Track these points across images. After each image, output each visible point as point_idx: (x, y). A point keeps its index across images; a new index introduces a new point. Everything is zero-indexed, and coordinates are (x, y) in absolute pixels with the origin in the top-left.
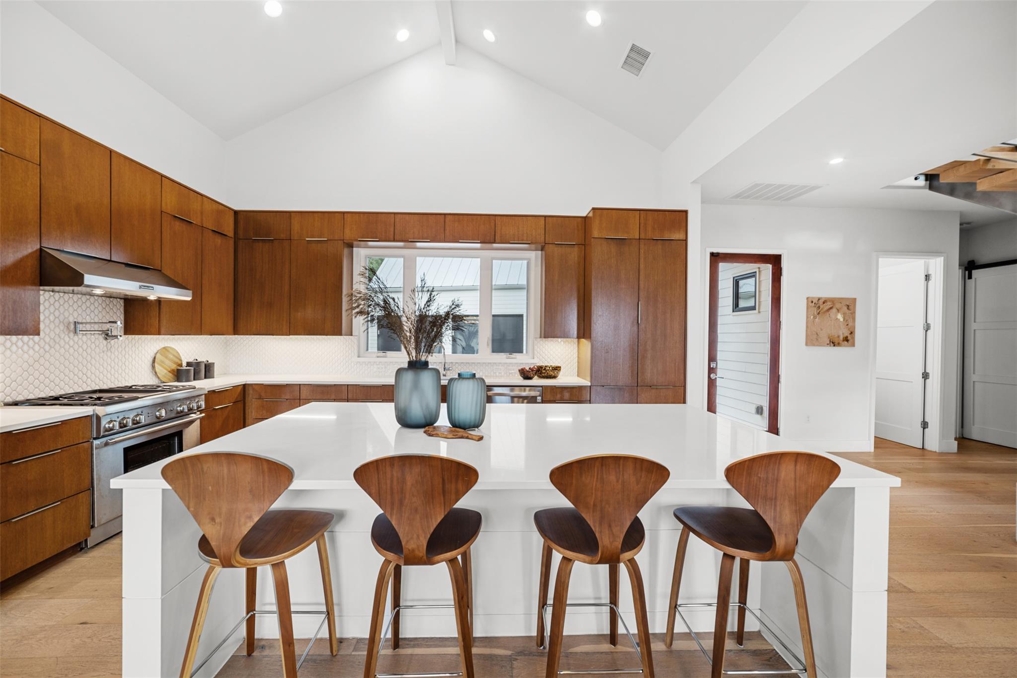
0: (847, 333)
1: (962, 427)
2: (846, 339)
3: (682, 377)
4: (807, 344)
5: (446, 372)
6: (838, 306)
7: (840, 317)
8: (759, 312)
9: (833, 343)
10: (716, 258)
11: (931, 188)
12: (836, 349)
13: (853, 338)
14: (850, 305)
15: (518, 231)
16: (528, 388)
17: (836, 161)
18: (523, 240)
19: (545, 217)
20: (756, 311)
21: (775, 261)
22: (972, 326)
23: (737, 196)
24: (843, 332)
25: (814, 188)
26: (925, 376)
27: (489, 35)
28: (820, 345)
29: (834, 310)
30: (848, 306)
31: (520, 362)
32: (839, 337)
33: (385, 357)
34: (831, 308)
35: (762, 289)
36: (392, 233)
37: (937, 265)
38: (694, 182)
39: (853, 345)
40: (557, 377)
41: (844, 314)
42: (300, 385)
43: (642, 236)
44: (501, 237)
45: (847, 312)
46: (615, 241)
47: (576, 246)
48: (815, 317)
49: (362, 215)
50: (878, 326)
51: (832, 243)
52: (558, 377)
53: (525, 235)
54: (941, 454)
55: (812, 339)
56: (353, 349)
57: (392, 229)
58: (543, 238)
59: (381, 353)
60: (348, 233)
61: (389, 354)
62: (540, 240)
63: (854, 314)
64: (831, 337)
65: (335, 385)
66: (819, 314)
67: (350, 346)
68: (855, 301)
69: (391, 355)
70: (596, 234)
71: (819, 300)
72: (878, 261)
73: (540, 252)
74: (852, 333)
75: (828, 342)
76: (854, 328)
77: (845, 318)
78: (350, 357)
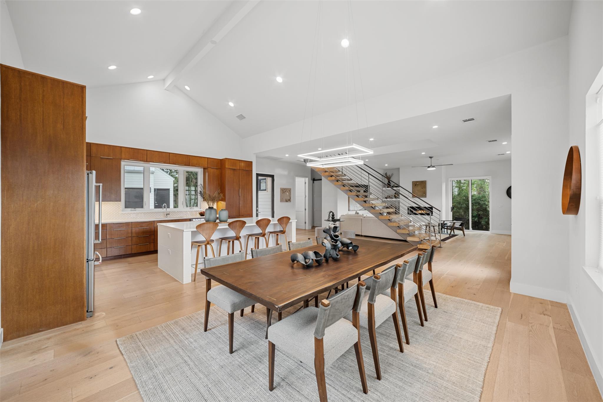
0: (289, 198)
1: (313, 223)
2: (289, 200)
3: (251, 212)
4: (280, 202)
5: (167, 216)
6: (287, 190)
7: (288, 194)
8: (267, 191)
9: (286, 201)
10: (258, 175)
11: (305, 162)
12: (287, 203)
13: (291, 200)
14: (289, 190)
15: (198, 163)
16: (199, 219)
17: (287, 155)
18: (200, 166)
19: (208, 158)
20: (266, 191)
21: (272, 176)
22: (315, 196)
24: (288, 198)
26: (305, 209)
27: (187, 88)
28: (283, 202)
29: (286, 192)
30: (289, 191)
31: (196, 210)
33: (136, 210)
34: (286, 191)
35: (268, 184)
37: (307, 179)
38: (254, 154)
39: (291, 202)
41: (289, 193)
43: (240, 169)
44: (192, 164)
46: (232, 169)
47: (218, 169)
48: (282, 194)
49: (131, 149)
50: (296, 196)
51: (286, 173)
53: (201, 164)
54: (308, 230)
55: (282, 200)
56: (119, 207)
57: (146, 157)
58: (207, 165)
59: (133, 209)
60: (123, 156)
61: (137, 209)
62: (206, 166)
63: (291, 193)
64: (285, 199)
65: (126, 223)
66: (283, 193)
67: (118, 206)
68: (291, 189)
69: (138, 210)
70: (227, 167)
71: (283, 188)
72: (295, 178)
73: (203, 169)
74: (290, 198)
75: (285, 201)
76: (291, 197)
77: (289, 194)
78: (118, 211)
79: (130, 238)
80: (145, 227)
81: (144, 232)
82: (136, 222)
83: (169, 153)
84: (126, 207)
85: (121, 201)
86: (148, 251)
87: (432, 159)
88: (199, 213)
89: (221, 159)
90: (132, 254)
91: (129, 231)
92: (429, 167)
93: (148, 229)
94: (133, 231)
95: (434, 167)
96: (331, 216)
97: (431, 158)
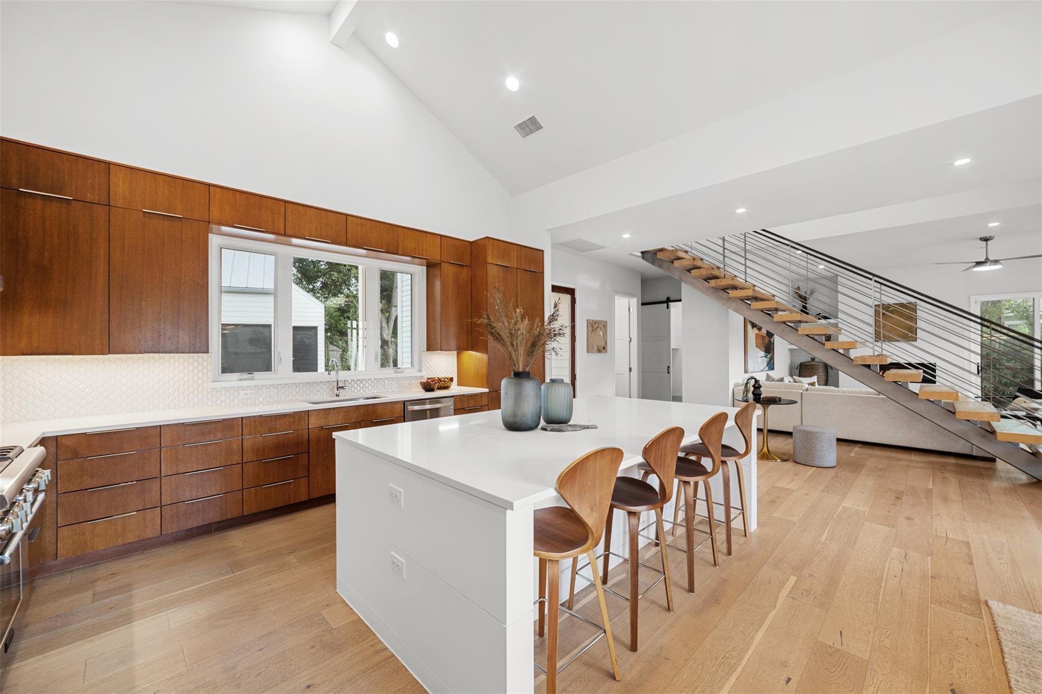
0: (604, 345)
2: (604, 348)
4: (587, 352)
5: (339, 392)
6: (600, 326)
7: (601, 333)
9: (599, 351)
11: (643, 258)
12: (600, 354)
13: (606, 347)
14: (604, 326)
15: (419, 246)
16: (427, 401)
17: (626, 236)
18: (422, 255)
19: (441, 236)
21: (573, 293)
23: (562, 244)
24: (602, 344)
25: (603, 248)
26: (630, 370)
27: (392, 39)
28: (593, 352)
29: (599, 329)
31: (410, 376)
32: (601, 346)
33: (253, 379)
34: (598, 327)
36: (282, 225)
37: (635, 300)
38: (549, 230)
39: (606, 352)
40: (449, 388)
41: (603, 332)
42: (160, 426)
43: (519, 267)
44: (403, 249)
45: (604, 330)
46: (502, 267)
47: (465, 267)
48: (590, 333)
49: (238, 195)
50: (616, 338)
51: (596, 285)
52: (451, 388)
53: (425, 251)
55: (590, 348)
56: (205, 371)
57: (282, 220)
58: (439, 256)
59: (245, 375)
60: (215, 213)
61: (257, 375)
62: (437, 257)
63: (606, 331)
64: (598, 347)
65: (224, 420)
66: (593, 331)
67: (200, 367)
68: (607, 322)
69: (260, 377)
70: (489, 260)
71: (593, 321)
72: (614, 298)
73: (425, 268)
74: (606, 344)
75: (597, 350)
76: (606, 340)
77: (603, 334)
78: (200, 382)
79: (237, 469)
80: (285, 432)
81: (280, 447)
82: (255, 417)
83: (347, 215)
84: (226, 369)
85: (208, 352)
86: (292, 502)
87: (989, 242)
88: (421, 383)
89: (471, 240)
90: (244, 516)
91: (235, 446)
92: (979, 264)
93: (290, 436)
94: (245, 443)
95: (996, 262)
96: (752, 389)
97: (986, 240)
